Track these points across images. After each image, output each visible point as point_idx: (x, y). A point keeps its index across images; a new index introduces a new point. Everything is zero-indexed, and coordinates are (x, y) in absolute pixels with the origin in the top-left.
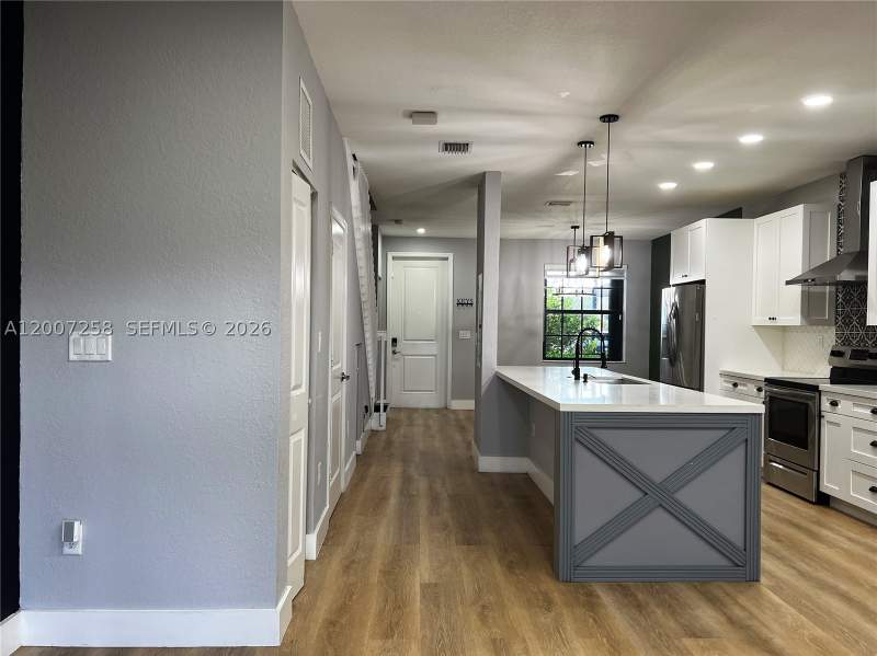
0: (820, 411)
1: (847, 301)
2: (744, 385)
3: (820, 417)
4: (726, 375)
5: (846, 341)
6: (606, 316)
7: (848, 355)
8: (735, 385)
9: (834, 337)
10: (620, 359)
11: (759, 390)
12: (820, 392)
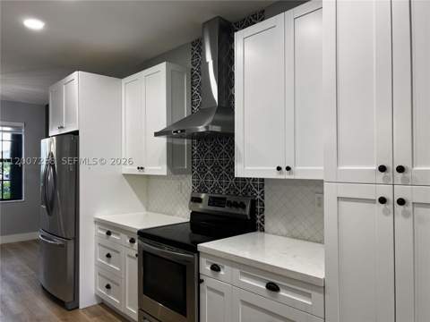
0: (199, 274)
1: (201, 153)
2: (118, 235)
3: (201, 281)
4: (100, 223)
5: (202, 189)
6: (7, 164)
7: (205, 202)
8: (109, 233)
9: (190, 185)
10: (21, 199)
11: (132, 241)
12: (198, 253)
